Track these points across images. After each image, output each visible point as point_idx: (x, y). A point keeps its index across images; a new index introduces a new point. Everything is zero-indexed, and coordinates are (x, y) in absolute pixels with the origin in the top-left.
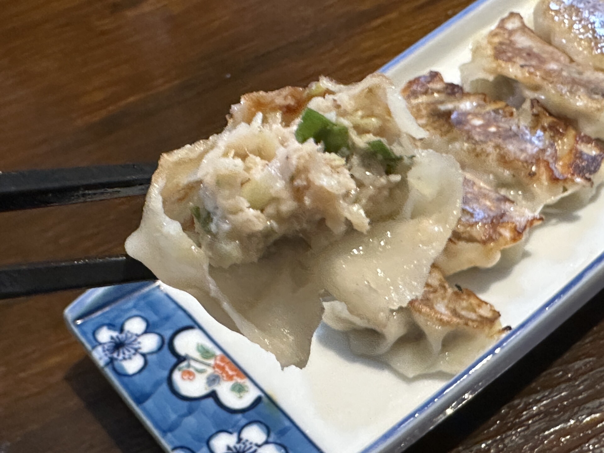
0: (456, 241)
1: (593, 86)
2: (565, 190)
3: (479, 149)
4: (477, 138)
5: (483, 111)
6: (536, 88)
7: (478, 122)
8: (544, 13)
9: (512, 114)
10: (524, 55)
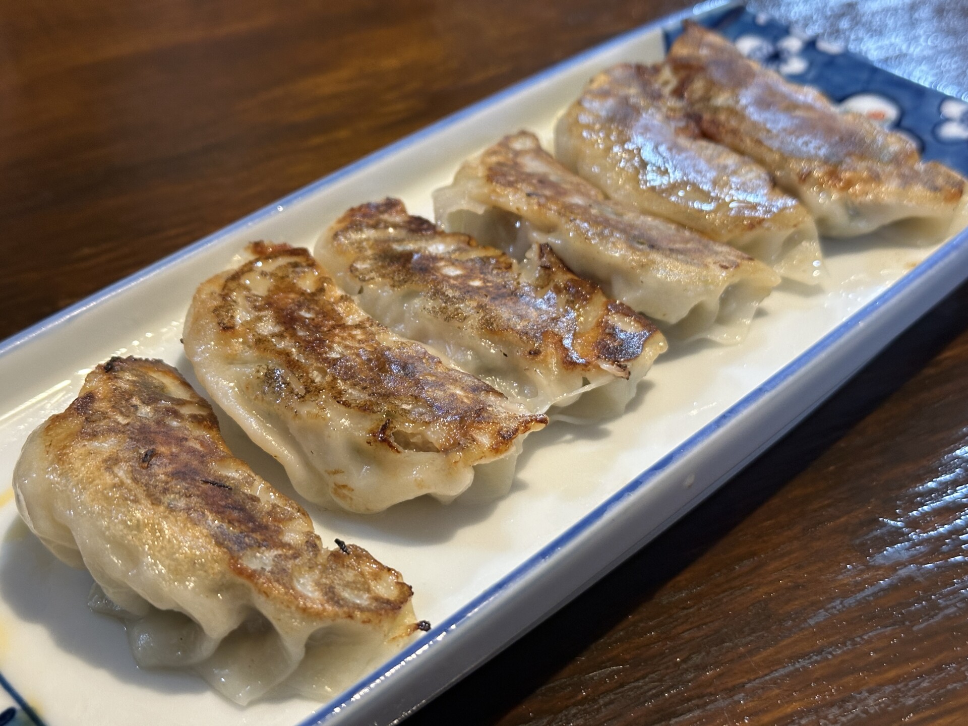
0: (400, 449)
1: (636, 233)
2: (586, 382)
3: (451, 309)
4: (450, 293)
5: (464, 257)
6: (550, 229)
7: (453, 272)
8: (570, 130)
9: (509, 267)
10: (534, 181)
